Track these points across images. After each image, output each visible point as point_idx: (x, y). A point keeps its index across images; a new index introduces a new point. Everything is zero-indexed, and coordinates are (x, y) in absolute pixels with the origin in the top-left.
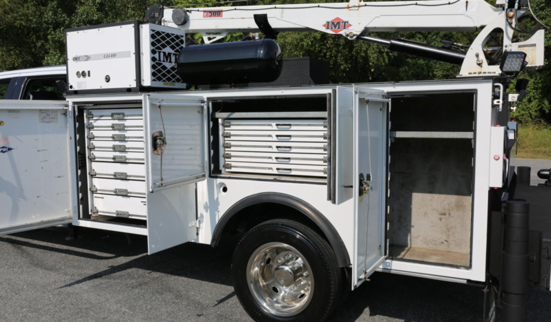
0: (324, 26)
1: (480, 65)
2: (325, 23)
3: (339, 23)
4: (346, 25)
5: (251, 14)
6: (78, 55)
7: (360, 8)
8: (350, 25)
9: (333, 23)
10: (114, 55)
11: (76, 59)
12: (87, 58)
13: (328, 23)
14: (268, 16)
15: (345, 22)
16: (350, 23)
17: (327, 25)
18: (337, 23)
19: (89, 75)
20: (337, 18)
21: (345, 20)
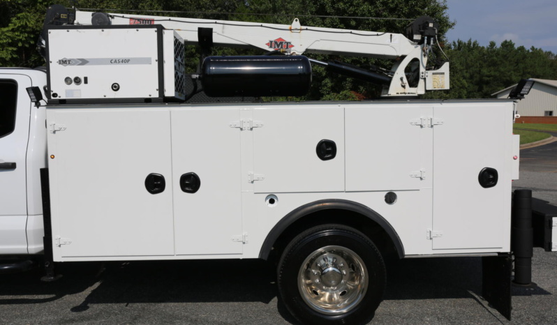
0: (267, 44)
1: (404, 87)
2: (268, 42)
3: (281, 43)
4: (289, 45)
5: (196, 27)
6: (68, 58)
7: (302, 31)
8: (293, 46)
9: (276, 43)
10: (126, 61)
11: (64, 62)
12: (84, 62)
13: (271, 42)
14: (214, 31)
15: (288, 43)
16: (292, 44)
17: (270, 44)
18: (279, 42)
19: (86, 82)
20: (280, 39)
21: (288, 40)
